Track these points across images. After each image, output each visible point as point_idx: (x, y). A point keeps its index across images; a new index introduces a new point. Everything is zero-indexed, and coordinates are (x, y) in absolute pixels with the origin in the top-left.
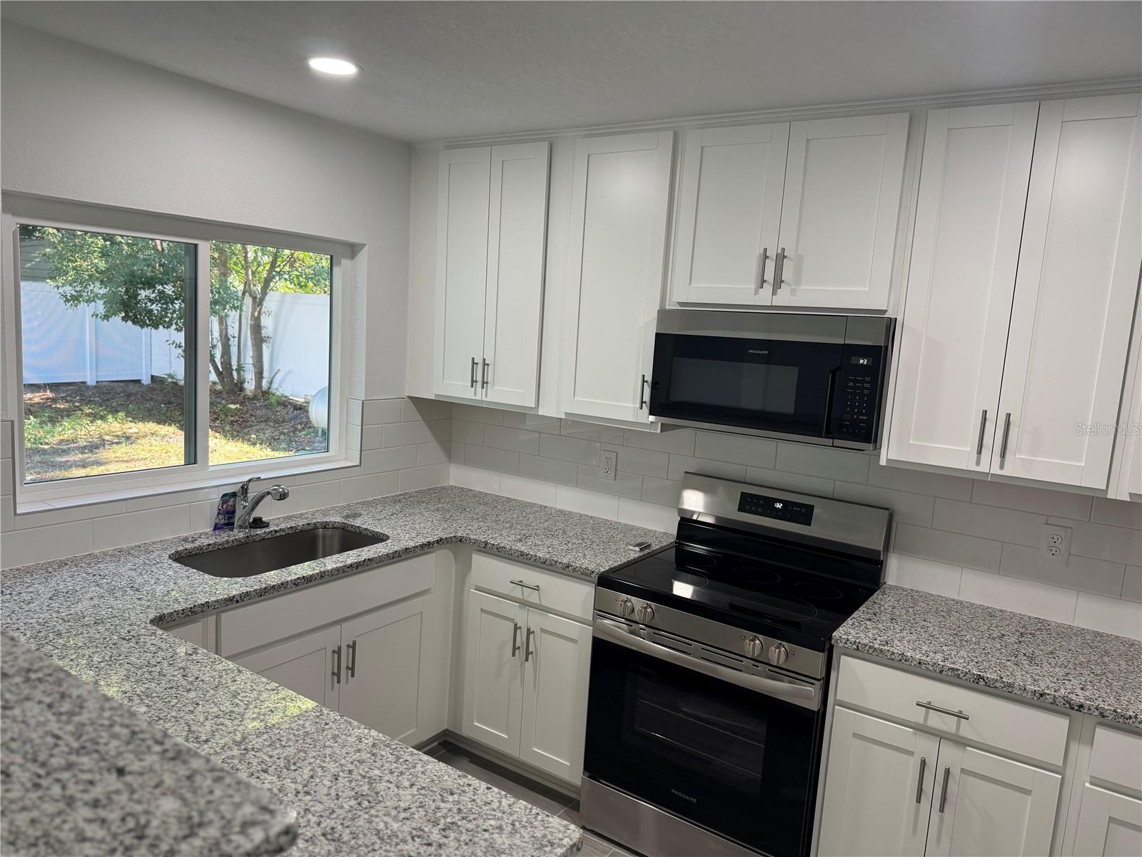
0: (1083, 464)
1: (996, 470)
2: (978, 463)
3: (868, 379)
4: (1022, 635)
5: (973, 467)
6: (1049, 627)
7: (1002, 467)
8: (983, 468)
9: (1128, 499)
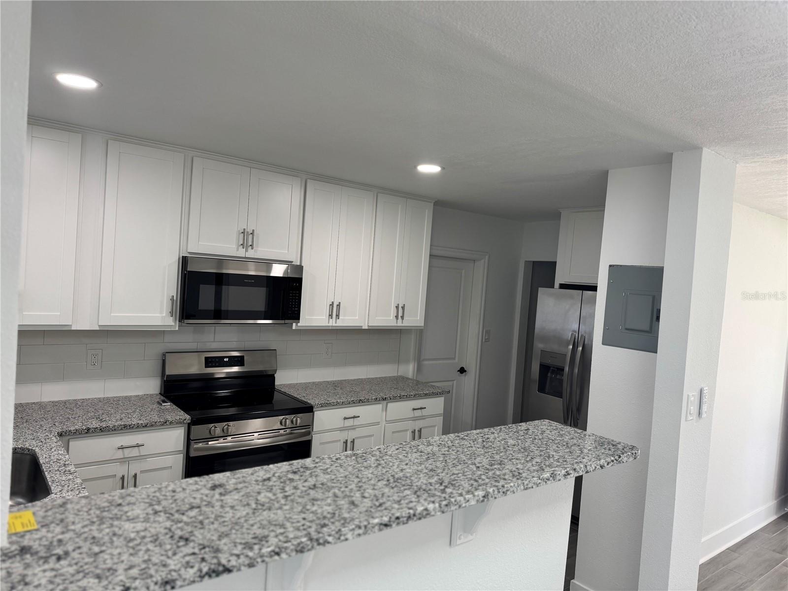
0: (357, 318)
1: (334, 325)
2: (329, 323)
3: (298, 292)
5: (327, 325)
7: (336, 323)
8: (330, 324)
9: (367, 328)
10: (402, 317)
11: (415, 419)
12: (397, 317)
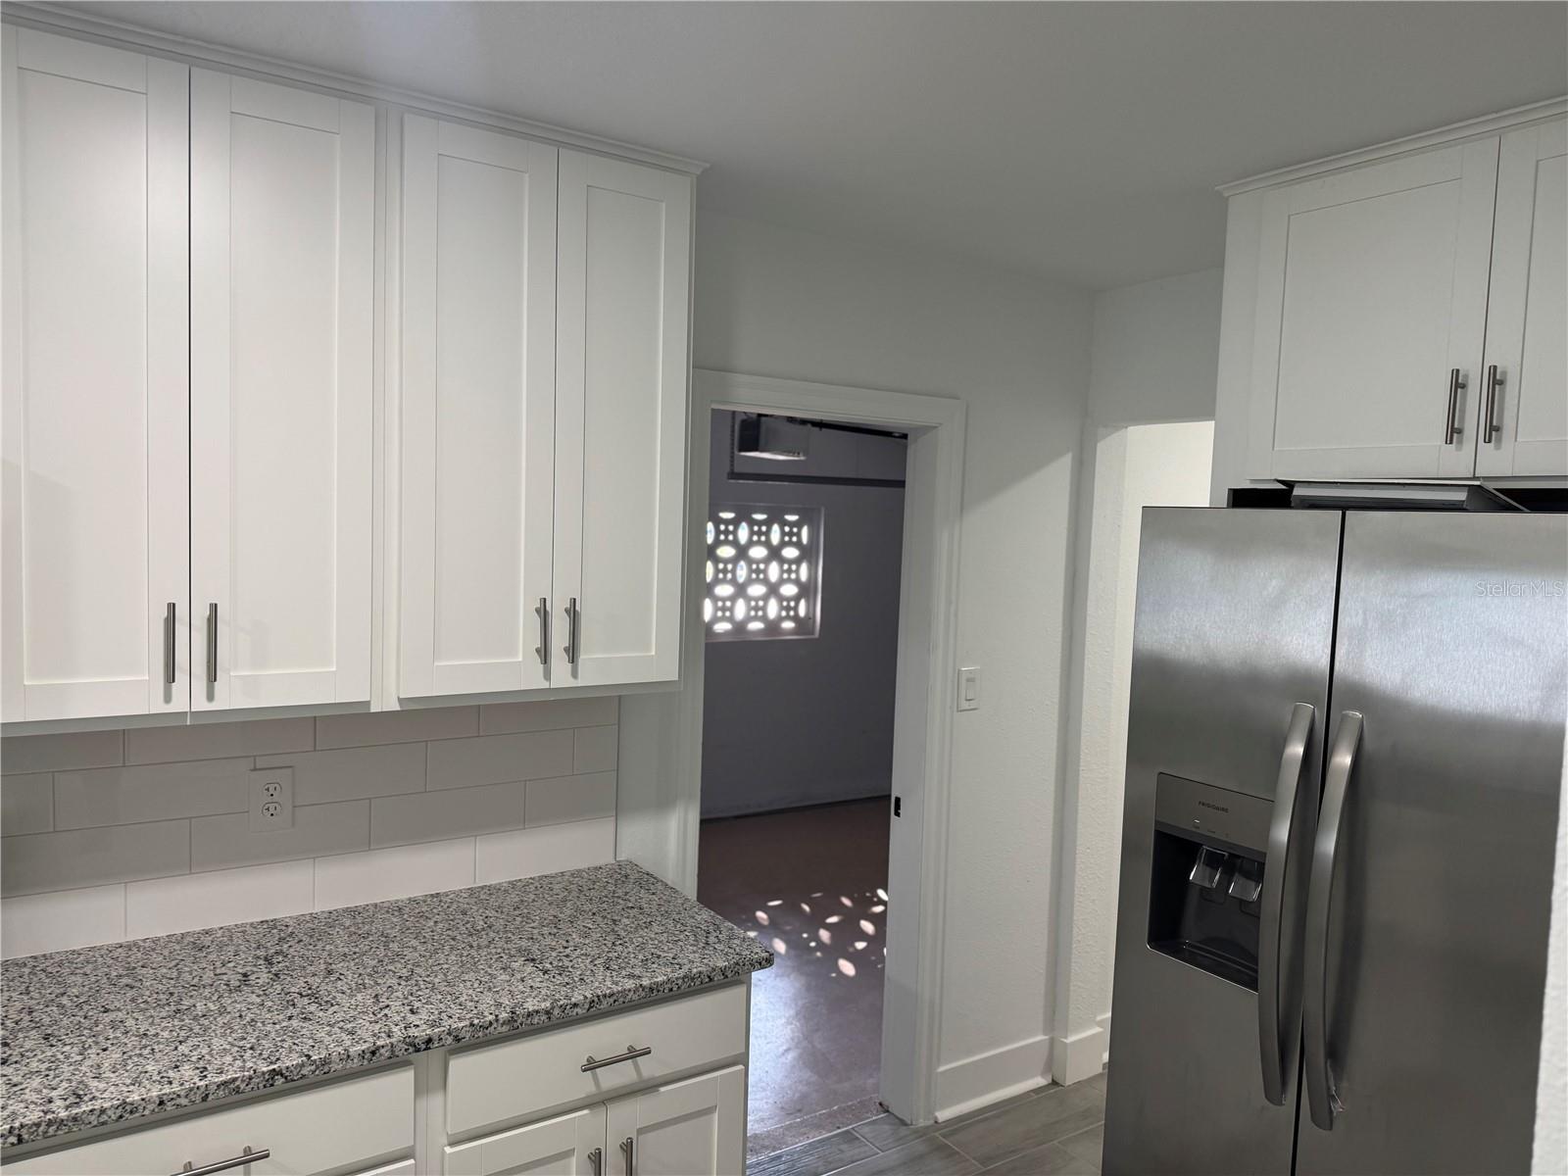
0: (334, 669)
1: (201, 704)
2: (168, 698)
4: (268, 961)
6: (290, 929)
7: (210, 697)
8: (179, 704)
9: (397, 708)
10: (572, 652)
11: (600, 1101)
12: (544, 653)
